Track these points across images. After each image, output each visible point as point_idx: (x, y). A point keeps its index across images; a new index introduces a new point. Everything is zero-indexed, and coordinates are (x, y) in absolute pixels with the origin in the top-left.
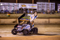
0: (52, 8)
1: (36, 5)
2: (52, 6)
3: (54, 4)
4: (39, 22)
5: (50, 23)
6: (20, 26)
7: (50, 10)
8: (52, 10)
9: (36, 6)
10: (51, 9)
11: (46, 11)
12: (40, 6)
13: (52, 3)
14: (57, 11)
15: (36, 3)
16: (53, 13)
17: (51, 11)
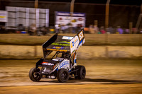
0: (43, 21)
1: (5, 12)
2: (43, 16)
3: (47, 11)
4: (12, 54)
5: (38, 55)
6: (49, 62)
7: (37, 26)
8: (43, 25)
9: (4, 14)
10: (40, 23)
11: (29, 28)
12: (13, 15)
13: (43, 10)
14: (54, 28)
15: (4, 9)
16: (44, 33)
17: (40, 28)
